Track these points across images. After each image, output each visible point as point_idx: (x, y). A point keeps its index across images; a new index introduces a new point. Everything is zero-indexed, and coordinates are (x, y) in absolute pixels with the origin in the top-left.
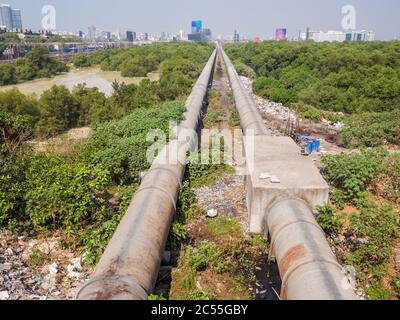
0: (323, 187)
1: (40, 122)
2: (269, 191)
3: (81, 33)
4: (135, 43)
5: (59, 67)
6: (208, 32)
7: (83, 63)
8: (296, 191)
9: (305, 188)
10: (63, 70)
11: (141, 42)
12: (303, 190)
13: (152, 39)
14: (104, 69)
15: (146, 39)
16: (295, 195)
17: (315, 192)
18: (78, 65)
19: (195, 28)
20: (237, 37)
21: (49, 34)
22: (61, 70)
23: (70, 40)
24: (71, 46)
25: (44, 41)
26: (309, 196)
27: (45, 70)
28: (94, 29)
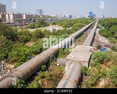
0: (86, 61)
1: (32, 38)
2: (70, 60)
3: (57, 16)
4: (72, 18)
5: (47, 24)
6: (94, 15)
7: (54, 24)
8: (78, 61)
9: (81, 60)
10: (48, 25)
11: (74, 18)
12: (80, 61)
13: (77, 17)
14: (59, 26)
15: (75, 17)
16: (78, 62)
17: (84, 62)
18: (52, 24)
19: (90, 14)
20: (104, 17)
21: (48, 16)
22: (47, 25)
23: (53, 18)
24: (53, 19)
25: (46, 18)
26: (82, 63)
27: (43, 25)
28: (61, 14)
